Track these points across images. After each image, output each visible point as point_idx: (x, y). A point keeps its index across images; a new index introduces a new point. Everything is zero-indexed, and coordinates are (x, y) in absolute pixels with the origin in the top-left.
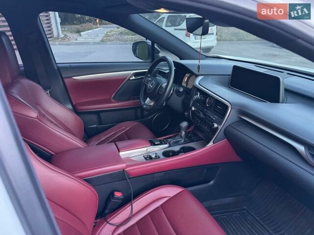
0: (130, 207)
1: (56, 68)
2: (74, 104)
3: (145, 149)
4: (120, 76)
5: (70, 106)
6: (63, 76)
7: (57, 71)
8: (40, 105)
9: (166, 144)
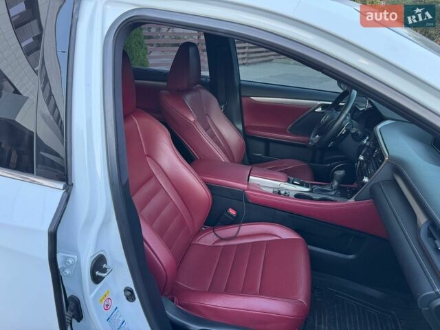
0: (237, 228)
1: (238, 85)
2: (245, 125)
3: (279, 183)
4: (303, 105)
5: (240, 127)
6: (242, 94)
7: (237, 88)
8: (210, 117)
9: (308, 187)
